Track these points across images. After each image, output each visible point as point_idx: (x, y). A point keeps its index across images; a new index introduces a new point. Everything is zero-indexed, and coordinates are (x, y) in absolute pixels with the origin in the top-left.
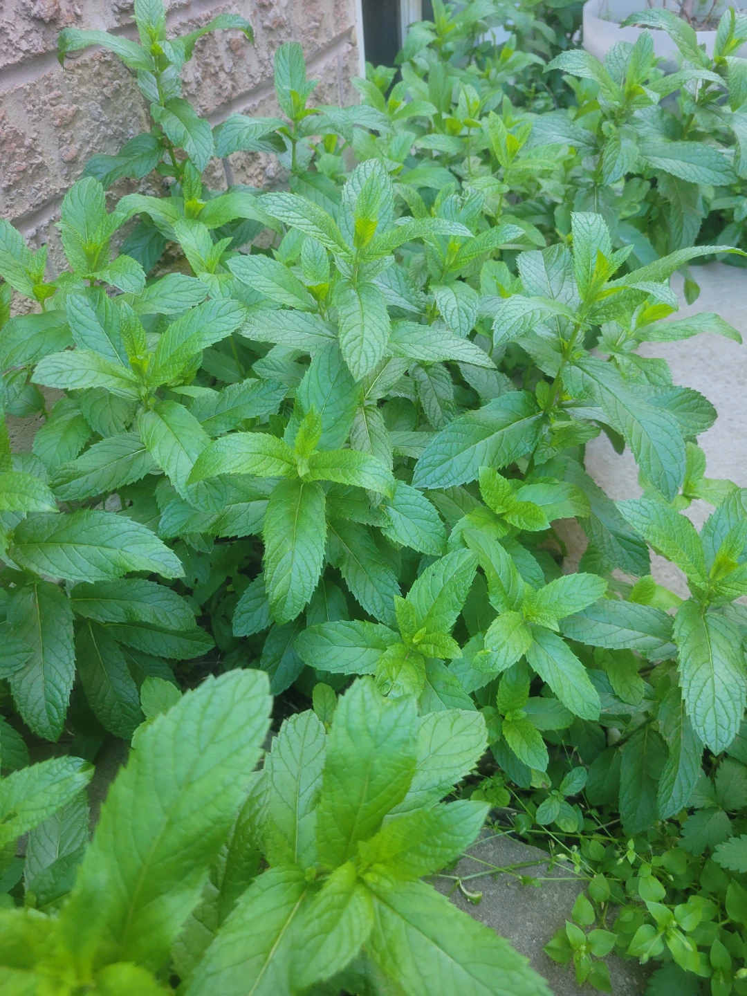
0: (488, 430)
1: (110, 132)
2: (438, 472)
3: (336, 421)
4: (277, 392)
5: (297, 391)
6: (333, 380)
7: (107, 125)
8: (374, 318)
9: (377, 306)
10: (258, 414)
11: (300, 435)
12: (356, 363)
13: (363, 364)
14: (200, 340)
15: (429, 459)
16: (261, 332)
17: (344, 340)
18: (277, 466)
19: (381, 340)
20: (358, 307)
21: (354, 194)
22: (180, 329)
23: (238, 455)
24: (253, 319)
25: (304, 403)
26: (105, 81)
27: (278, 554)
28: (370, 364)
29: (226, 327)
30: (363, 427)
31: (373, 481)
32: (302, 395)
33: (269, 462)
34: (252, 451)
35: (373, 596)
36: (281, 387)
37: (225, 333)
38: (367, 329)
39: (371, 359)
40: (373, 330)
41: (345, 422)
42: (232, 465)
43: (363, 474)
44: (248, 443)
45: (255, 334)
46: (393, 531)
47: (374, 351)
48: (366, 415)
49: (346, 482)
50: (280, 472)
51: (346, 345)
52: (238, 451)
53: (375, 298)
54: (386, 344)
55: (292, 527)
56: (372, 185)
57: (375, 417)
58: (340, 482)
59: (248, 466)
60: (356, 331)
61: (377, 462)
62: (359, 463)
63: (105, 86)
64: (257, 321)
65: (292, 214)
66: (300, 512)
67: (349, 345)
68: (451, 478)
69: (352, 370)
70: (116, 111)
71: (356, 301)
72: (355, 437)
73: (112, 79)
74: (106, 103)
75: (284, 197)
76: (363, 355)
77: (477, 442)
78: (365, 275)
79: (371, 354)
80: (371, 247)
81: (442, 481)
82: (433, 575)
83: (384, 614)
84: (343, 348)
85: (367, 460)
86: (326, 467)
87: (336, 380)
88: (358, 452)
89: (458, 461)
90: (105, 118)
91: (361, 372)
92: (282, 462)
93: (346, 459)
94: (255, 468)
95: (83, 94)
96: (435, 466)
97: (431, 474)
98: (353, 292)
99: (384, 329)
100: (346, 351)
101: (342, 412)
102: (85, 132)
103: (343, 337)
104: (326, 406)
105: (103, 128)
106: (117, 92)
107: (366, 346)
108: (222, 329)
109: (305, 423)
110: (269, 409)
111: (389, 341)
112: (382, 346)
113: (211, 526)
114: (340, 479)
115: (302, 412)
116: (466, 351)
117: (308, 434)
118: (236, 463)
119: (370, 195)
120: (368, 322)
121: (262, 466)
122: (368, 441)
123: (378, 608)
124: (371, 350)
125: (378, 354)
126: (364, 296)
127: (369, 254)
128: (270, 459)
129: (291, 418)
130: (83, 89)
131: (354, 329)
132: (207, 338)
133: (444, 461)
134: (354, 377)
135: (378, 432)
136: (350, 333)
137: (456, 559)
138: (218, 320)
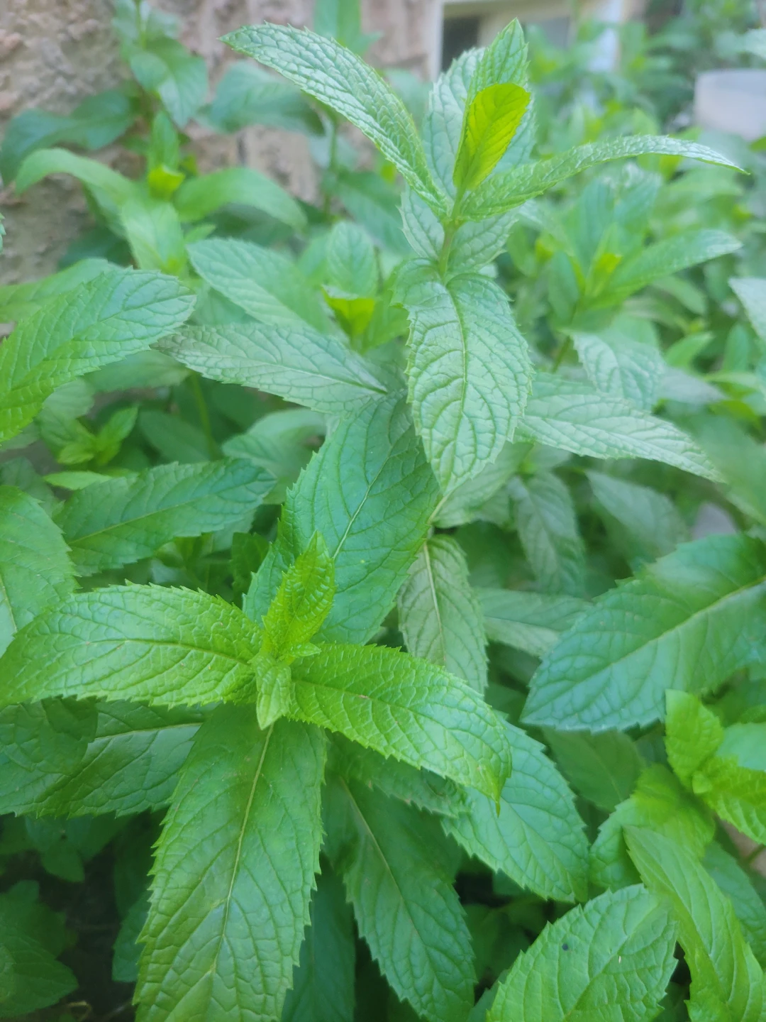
0: (682, 608)
1: (71, 89)
2: (580, 693)
3: (369, 569)
4: (251, 485)
5: (290, 493)
6: (372, 478)
7: (69, 78)
8: (492, 341)
9: (496, 319)
10: (207, 530)
11: (279, 602)
12: (445, 444)
13: (463, 446)
14: (76, 356)
15: (563, 665)
16: (228, 363)
17: (418, 382)
18: (215, 674)
19: (512, 392)
20: (453, 315)
21: (454, 102)
22: (39, 331)
23: (112, 646)
24: (216, 337)
25: (302, 521)
26: (73, 16)
27: (184, 918)
28: (483, 450)
29: (142, 330)
30: (425, 579)
31: (453, 750)
32: (300, 504)
33: (195, 664)
34: (153, 635)
35: (410, 951)
36: (261, 476)
37: (137, 343)
38: (475, 365)
39: (486, 438)
40: (492, 366)
41: (389, 574)
42: (89, 674)
43: (429, 725)
44: (146, 612)
45: (216, 366)
46: (468, 828)
47: (492, 417)
48: (433, 557)
49: (382, 747)
50: (219, 690)
51: (423, 398)
52: (113, 634)
53: (490, 304)
54: (524, 402)
55: (233, 832)
56: (509, 47)
57: (450, 562)
58: (366, 744)
59: (133, 678)
60: (448, 364)
61: (466, 695)
62: (420, 692)
63: (72, 22)
64: (225, 342)
65: (319, 75)
66: (263, 783)
67: (430, 398)
68: (607, 708)
69: (434, 461)
70: (85, 62)
71: (448, 302)
72: (408, 603)
73: (85, 16)
74: (71, 46)
75: (305, 40)
76: (465, 426)
77: (660, 634)
78: (465, 259)
79: (484, 424)
80: (489, 194)
81: (586, 715)
82: (566, 947)
83: (432, 1000)
84: (415, 403)
85: (440, 685)
86: (334, 685)
87: (379, 479)
88: (418, 661)
89: (621, 674)
90: (66, 67)
91: (459, 468)
92: (230, 661)
93: (386, 675)
94: (150, 684)
95: (34, 24)
96: (575, 680)
97: (566, 698)
98: (440, 288)
99: (518, 368)
100: (421, 409)
101: (383, 551)
102: (32, 81)
103: (417, 376)
104: (351, 533)
105: (60, 80)
106: (90, 36)
107: (473, 404)
108: (129, 334)
109: (293, 577)
110: (231, 520)
111: (530, 398)
112: (514, 408)
113: (48, 794)
114: (365, 736)
115: (295, 542)
116: (663, 441)
117: (298, 604)
118: (99, 668)
119: (502, 68)
120: (475, 346)
121: (171, 677)
122: (434, 615)
123: (420, 983)
124: (487, 414)
125: (502, 425)
126: (464, 298)
127: (484, 205)
128: (198, 657)
129: (270, 553)
130: (35, 17)
131: (444, 359)
132: (93, 351)
133: (594, 670)
134: (441, 480)
135: (456, 595)
136: (434, 367)
137: (620, 911)
138: (125, 314)
